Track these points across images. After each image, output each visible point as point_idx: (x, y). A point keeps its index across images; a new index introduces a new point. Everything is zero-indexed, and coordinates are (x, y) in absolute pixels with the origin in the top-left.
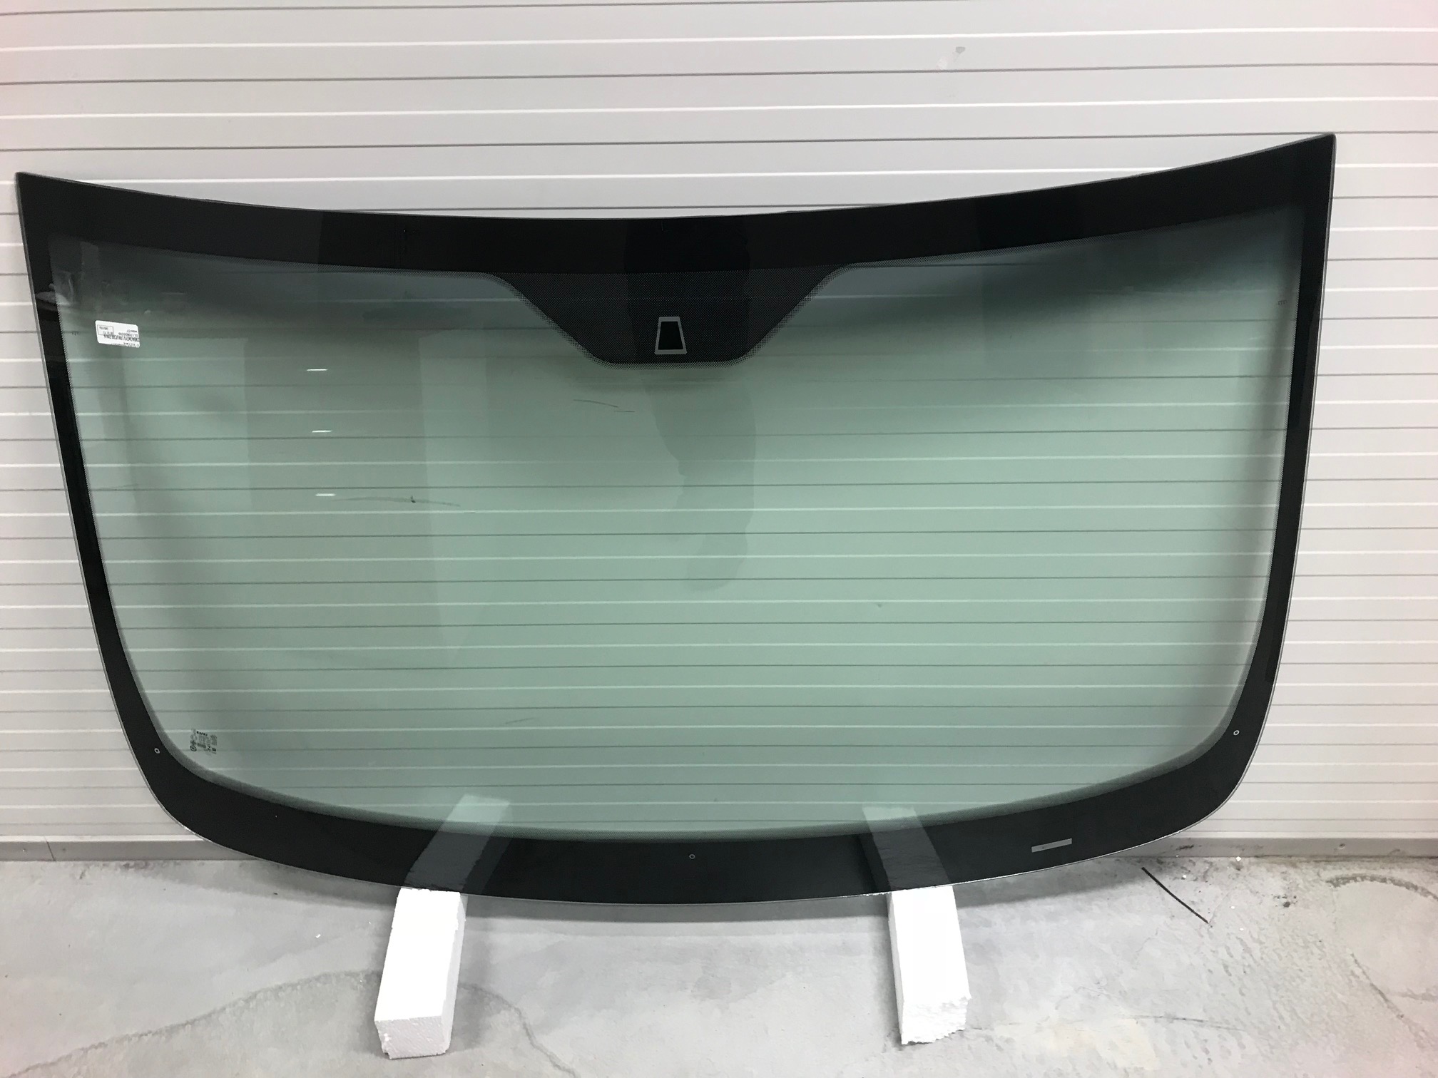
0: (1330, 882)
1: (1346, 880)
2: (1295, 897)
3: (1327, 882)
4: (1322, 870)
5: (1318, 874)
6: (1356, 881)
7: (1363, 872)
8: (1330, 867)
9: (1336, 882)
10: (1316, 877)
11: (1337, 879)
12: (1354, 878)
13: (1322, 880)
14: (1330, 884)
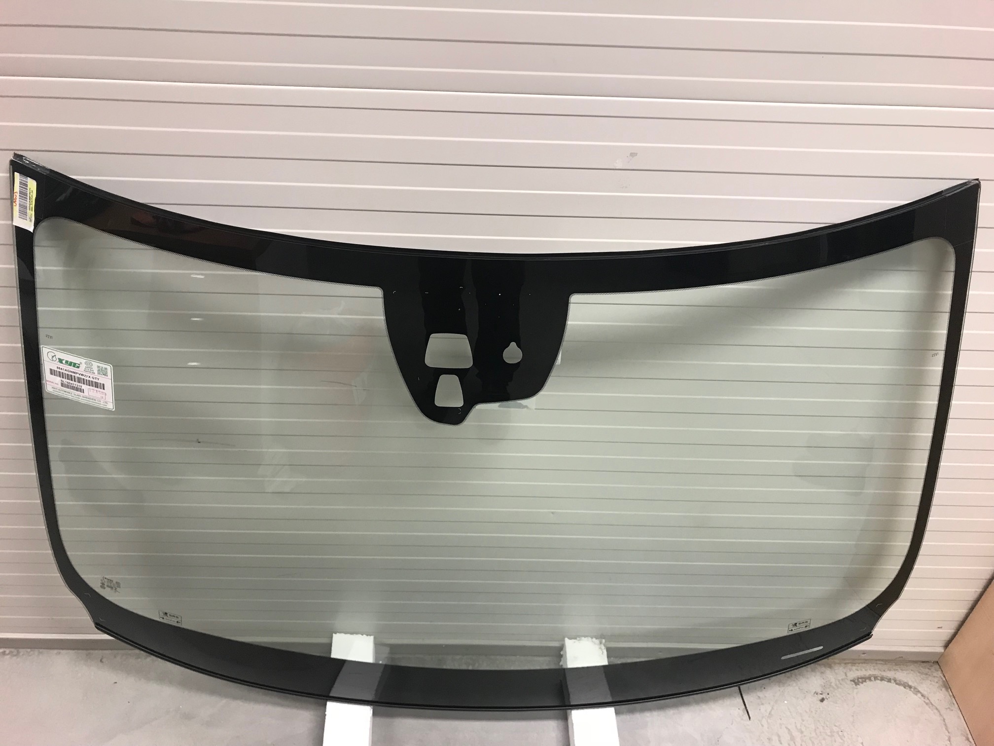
0: (853, 681)
1: (864, 680)
2: (828, 694)
3: (851, 681)
4: (849, 671)
5: (846, 675)
6: (870, 680)
7: (876, 673)
8: (854, 668)
9: (857, 682)
10: (844, 677)
11: (858, 678)
12: (869, 678)
13: (847, 679)
14: (853, 683)
